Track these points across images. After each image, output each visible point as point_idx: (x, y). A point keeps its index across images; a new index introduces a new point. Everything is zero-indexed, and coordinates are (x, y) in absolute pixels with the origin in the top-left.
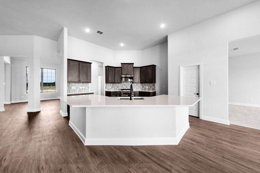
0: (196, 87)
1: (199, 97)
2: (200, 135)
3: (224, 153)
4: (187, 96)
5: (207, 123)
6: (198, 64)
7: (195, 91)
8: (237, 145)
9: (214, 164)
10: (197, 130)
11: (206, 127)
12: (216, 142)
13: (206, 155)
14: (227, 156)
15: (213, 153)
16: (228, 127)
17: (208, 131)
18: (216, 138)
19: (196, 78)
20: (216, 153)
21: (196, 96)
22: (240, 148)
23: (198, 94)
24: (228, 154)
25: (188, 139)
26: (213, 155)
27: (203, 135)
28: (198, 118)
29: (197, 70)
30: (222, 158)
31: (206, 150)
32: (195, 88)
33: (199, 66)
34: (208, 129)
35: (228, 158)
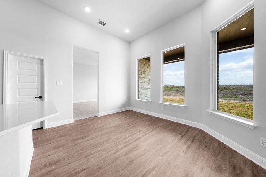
0: (38, 88)
1: (43, 100)
2: (54, 151)
3: (85, 152)
4: (20, 103)
5: (56, 130)
6: (42, 58)
7: (36, 94)
8: (87, 137)
9: (85, 171)
10: (47, 146)
11: (56, 135)
12: (74, 146)
13: (73, 171)
14: (87, 152)
15: (77, 160)
16: (74, 125)
17: (60, 138)
18: (72, 142)
19: (38, 76)
20: (79, 158)
21: (38, 101)
22: (90, 138)
23: (40, 97)
24: (87, 150)
25: (40, 169)
26: (79, 162)
27: (58, 147)
28: (42, 128)
29: (40, 66)
30: (86, 159)
31: (70, 164)
32: (36, 90)
33: (42, 60)
34: (60, 137)
35: (89, 154)
